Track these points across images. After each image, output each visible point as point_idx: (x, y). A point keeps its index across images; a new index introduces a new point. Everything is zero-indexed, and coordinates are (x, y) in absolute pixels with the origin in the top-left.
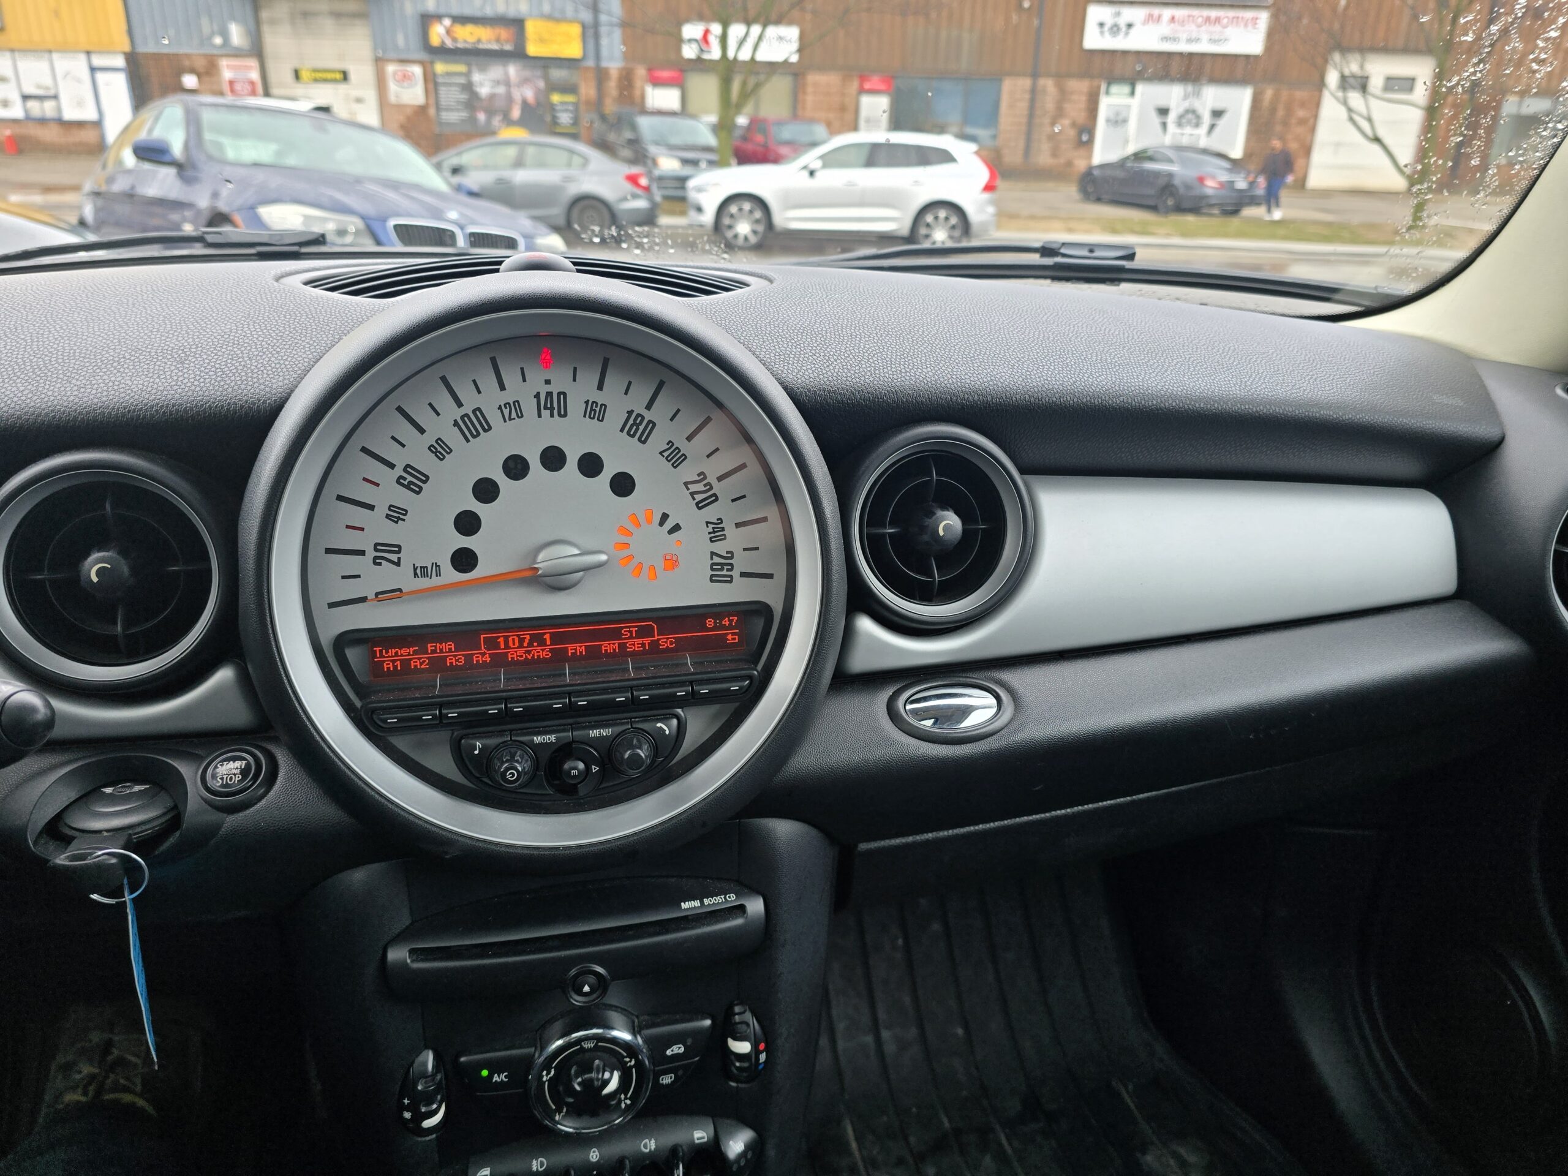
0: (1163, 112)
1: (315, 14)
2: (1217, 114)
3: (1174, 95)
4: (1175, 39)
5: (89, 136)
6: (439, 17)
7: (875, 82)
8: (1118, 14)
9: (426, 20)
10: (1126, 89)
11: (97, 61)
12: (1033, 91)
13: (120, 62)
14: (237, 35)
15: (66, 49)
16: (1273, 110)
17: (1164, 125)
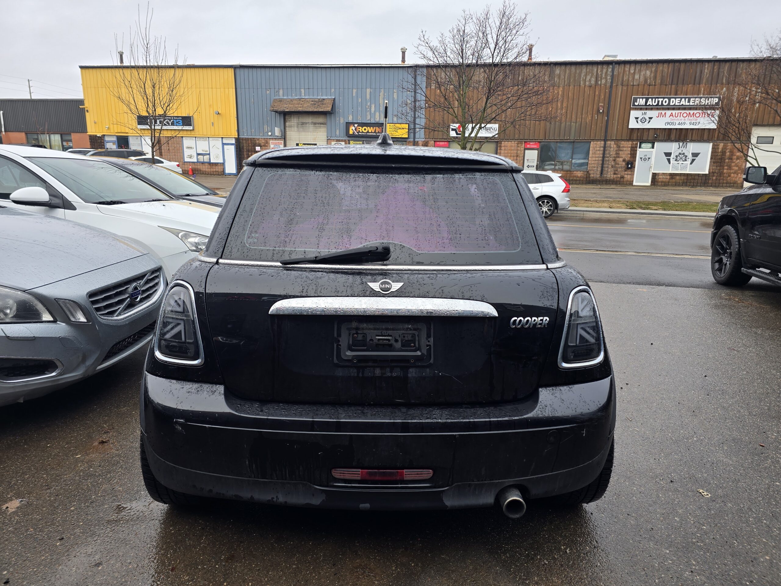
0: (668, 154)
1: (306, 123)
2: (695, 155)
3: (673, 147)
4: (672, 124)
5: (219, 169)
6: (353, 124)
7: (532, 145)
8: (645, 114)
9: (348, 124)
10: (650, 145)
11: (225, 141)
12: (605, 147)
13: (233, 141)
14: (277, 132)
15: (215, 137)
16: (723, 153)
17: (669, 160)
